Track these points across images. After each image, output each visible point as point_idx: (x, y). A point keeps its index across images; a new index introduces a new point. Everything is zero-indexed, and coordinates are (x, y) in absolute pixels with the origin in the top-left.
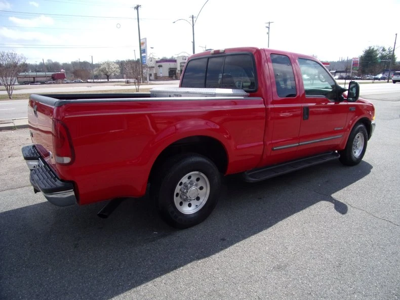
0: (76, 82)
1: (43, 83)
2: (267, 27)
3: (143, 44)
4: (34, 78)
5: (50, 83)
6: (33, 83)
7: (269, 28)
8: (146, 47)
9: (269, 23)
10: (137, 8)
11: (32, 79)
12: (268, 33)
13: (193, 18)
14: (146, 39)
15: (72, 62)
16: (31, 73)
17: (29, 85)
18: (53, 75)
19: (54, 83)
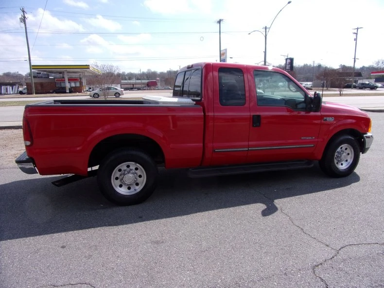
0: (165, 89)
1: (139, 89)
2: (355, 33)
3: (223, 54)
4: (133, 85)
5: (145, 90)
6: (131, 89)
7: (357, 34)
8: (226, 57)
9: (358, 29)
10: (219, 22)
11: (132, 86)
12: (356, 40)
13: (266, 29)
14: (226, 50)
15: (167, 71)
16: (133, 81)
17: (128, 91)
18: (148, 82)
19: (148, 89)
